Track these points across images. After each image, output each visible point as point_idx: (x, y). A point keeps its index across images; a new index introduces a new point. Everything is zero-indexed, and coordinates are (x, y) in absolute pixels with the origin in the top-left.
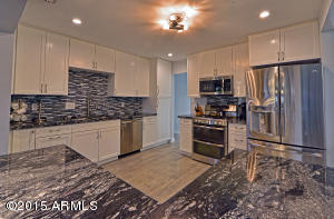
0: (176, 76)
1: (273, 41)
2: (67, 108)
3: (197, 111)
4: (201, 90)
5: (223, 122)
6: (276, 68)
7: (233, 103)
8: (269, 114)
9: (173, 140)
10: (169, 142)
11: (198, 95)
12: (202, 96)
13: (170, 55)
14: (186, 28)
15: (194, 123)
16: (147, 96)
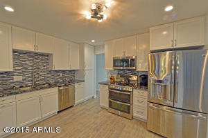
0: (97, 55)
1: (165, 33)
2: (15, 80)
3: (111, 79)
4: (114, 65)
5: (129, 89)
6: (168, 52)
7: (135, 75)
8: (165, 86)
9: (95, 96)
10: (93, 97)
11: (112, 69)
12: (115, 69)
13: (93, 41)
14: (105, 18)
15: (110, 88)
16: (78, 68)
